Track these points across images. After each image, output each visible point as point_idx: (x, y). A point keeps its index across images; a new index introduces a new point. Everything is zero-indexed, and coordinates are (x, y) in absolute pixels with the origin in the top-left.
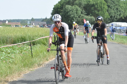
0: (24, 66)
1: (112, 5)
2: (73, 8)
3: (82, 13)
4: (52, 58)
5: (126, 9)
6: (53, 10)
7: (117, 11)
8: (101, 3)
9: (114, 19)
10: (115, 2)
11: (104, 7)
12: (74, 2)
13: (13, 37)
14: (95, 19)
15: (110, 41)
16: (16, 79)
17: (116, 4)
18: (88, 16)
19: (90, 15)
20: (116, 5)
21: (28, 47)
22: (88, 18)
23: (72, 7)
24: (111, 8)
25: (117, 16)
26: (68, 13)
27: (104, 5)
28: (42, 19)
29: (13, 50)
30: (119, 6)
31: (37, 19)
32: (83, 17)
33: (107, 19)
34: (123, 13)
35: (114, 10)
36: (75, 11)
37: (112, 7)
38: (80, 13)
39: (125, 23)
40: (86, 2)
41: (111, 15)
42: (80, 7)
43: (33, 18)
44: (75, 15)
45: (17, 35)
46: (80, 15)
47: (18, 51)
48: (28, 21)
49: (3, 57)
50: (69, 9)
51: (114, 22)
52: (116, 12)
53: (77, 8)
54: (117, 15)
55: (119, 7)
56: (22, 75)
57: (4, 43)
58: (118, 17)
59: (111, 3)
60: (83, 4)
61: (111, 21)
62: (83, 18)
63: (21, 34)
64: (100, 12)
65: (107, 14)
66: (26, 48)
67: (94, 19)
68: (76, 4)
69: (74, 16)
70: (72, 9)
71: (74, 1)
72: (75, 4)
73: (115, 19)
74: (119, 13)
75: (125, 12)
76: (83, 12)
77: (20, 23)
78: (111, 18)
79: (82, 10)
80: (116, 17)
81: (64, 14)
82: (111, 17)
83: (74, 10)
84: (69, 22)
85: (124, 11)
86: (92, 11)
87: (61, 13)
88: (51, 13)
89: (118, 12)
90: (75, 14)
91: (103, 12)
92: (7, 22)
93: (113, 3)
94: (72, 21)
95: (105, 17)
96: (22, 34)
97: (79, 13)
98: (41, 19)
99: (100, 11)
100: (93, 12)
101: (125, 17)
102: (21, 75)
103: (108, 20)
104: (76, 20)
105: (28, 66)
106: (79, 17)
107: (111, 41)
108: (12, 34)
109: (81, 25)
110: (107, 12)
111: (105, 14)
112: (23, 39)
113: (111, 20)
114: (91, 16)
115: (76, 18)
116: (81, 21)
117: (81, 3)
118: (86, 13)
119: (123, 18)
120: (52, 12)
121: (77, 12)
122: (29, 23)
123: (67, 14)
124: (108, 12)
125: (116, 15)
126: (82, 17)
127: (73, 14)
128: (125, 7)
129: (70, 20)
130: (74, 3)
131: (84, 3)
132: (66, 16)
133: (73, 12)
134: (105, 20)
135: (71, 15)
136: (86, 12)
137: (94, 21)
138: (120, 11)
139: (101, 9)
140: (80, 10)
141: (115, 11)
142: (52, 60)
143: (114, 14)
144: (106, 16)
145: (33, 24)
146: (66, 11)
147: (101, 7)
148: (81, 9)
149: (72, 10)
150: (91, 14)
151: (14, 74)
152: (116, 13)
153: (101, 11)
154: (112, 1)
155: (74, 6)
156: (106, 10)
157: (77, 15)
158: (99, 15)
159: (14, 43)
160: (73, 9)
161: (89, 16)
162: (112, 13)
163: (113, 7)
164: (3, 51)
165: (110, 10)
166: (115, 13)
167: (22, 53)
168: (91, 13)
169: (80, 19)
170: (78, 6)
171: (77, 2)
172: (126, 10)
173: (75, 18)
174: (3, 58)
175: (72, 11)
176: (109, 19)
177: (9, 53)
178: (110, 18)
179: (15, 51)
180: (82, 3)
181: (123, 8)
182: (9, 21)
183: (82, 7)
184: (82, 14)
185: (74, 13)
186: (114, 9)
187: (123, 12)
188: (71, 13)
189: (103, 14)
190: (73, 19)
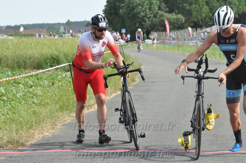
0: (61, 109)
2: (144, 1)
3: (160, 8)
4: (111, 94)
6: (106, 4)
7: (225, 4)
13: (37, 56)
14: (184, 19)
15: (215, 58)
16: (47, 134)
18: (171, 15)
19: (175, 12)
21: (64, 74)
22: (172, 17)
26: (133, 9)
28: (87, 21)
29: (38, 80)
31: (77, 22)
32: (162, 15)
33: (207, 19)
34: (236, 6)
35: (220, 2)
36: (147, 5)
38: (157, 8)
43: (69, 20)
44: (148, 13)
45: (44, 52)
46: (157, 13)
47: (46, 83)
48: (62, 26)
49: (21, 94)
50: (136, 3)
53: (150, 0)
56: (59, 126)
57: (19, 67)
62: (162, 18)
63: (51, 51)
66: (61, 75)
67: (182, 19)
69: (145, 14)
70: (141, 1)
75: (240, 4)
76: (161, 6)
77: (45, 30)
79: (160, 2)
81: (126, 13)
83: (145, 4)
84: (137, 25)
85: (238, 4)
86: (179, 3)
87: (121, 10)
88: (103, 11)
90: (148, 11)
91: (199, 5)
92: (22, 29)
94: (143, 23)
95: (204, 15)
96: (53, 51)
97: (155, 8)
98: (84, 22)
99: (193, 5)
100: (180, 7)
101: (240, 13)
102: (56, 125)
103: (209, 20)
104: (150, 23)
105: (68, 109)
106: (155, 16)
107: (216, 60)
108: (34, 51)
109: (159, 31)
110: (207, 5)
111: (204, 10)
112: (55, 61)
114: (178, 14)
115: (150, 17)
116: (158, 23)
118: (167, 9)
119: (237, 16)
120: (105, 9)
121: (152, 8)
122: (62, 29)
123: (132, 11)
124: (209, 6)
126: (160, 17)
127: (143, 11)
129: (138, 22)
132: (130, 15)
133: (144, 7)
134: (203, 20)
135: (139, 13)
136: (168, 7)
137: (183, 22)
138: (230, 4)
139: (196, 0)
140: (157, 3)
142: (111, 97)
144: (205, 13)
145: (69, 32)
146: (131, 5)
148: (158, 2)
149: (142, 3)
150: (177, 11)
151: (44, 125)
156: (203, 2)
157: (151, 12)
158: (192, 12)
159: (39, 66)
160: (144, 3)
161: (174, 14)
162: (216, 7)
164: (19, 83)
165: (212, 2)
167: (55, 86)
168: (177, 9)
169: (156, 19)
173: (148, 18)
174: (21, 96)
175: (141, 5)
176: (211, 17)
177: (31, 87)
179: (41, 83)
182: (26, 27)
184: (160, 11)
185: (146, 9)
187: (235, 4)
188: (140, 10)
189: (199, 10)
190: (145, 21)
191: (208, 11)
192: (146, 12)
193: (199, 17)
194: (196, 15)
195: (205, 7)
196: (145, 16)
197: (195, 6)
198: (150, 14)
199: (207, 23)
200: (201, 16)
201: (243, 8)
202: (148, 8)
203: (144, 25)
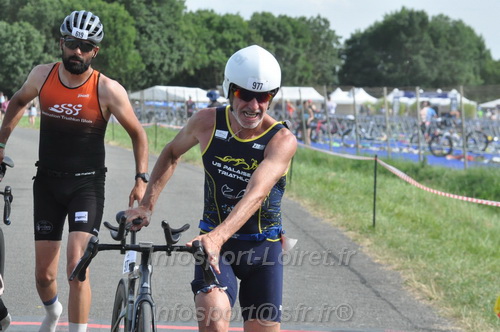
1: (152, 26)
2: (15, 32)
3: (46, 49)
5: (199, 41)
7: (171, 48)
8: (114, 18)
9: (159, 75)
10: (162, 15)
11: (124, 33)
12: (18, 11)
17: (168, 22)
20: (167, 26)
23: (9, 27)
24: (150, 38)
25: (169, 66)
27: (124, 25)
30: (177, 29)
33: (136, 74)
34: (191, 54)
35: (160, 45)
36: (22, 40)
37: (152, 32)
38: (40, 49)
39: (199, 90)
40: (60, 11)
41: (150, 60)
42: (38, 27)
44: (23, 57)
46: (41, 58)
51: (159, 84)
52: (168, 50)
53: (28, 33)
54: (172, 60)
55: (177, 36)
58: (175, 68)
59: (149, 19)
60: (50, 19)
61: (151, 80)
64: (111, 49)
65: (134, 55)
68: (26, 18)
69: (18, 58)
70: (10, 33)
71: (18, 7)
72: (20, 17)
73: (162, 74)
74: (176, 55)
75: (197, 51)
76: (49, 46)
78: (151, 71)
79: (48, 38)
80: (166, 68)
82: (150, 67)
83: (18, 39)
85: (193, 49)
89: (172, 52)
90: (23, 52)
91: (122, 48)
93: (155, 18)
94: (12, 76)
95: (130, 67)
97: (36, 48)
99: (111, 46)
101: (198, 67)
103: (140, 78)
110: (137, 48)
111: (130, 57)
113: (149, 78)
117: (45, 14)
119: (192, 73)
121: (30, 47)
124: (141, 51)
125: (167, 61)
127: (14, 53)
128: (196, 35)
129: (3, 73)
130: (19, 14)
131: (54, 13)
133: (16, 44)
134: (129, 76)
135: (6, 55)
138: (180, 49)
139: (116, 38)
140: (40, 39)
141: (164, 46)
143: (159, 56)
144: (133, 63)
147: (115, 31)
148: (44, 37)
149: (12, 37)
152: (168, 56)
153: (115, 46)
154: (153, 12)
155: (16, 24)
156: (130, 42)
157: (29, 55)
158: (108, 59)
160: (16, 36)
162: (153, 54)
163: (155, 33)
165: (146, 43)
166: (162, 53)
170: (31, 23)
171: (28, 9)
172: (199, 45)
173: (23, 67)
175: (10, 40)
176: (142, 73)
178: (147, 72)
180: (47, 14)
181: (189, 36)
183: (47, 27)
184: (46, 55)
185: (20, 49)
186: (162, 41)
187: (189, 50)
188: (7, 50)
189: (121, 57)
190: (16, 72)
191: (139, 59)
192: (20, 55)
193: (121, 70)
194: (115, 67)
195: (134, 52)
196: (17, 62)
197: (114, 49)
198: (27, 59)
199: (136, 82)
200: (125, 68)
201: (203, 58)
202: (23, 47)
203: (14, 79)
